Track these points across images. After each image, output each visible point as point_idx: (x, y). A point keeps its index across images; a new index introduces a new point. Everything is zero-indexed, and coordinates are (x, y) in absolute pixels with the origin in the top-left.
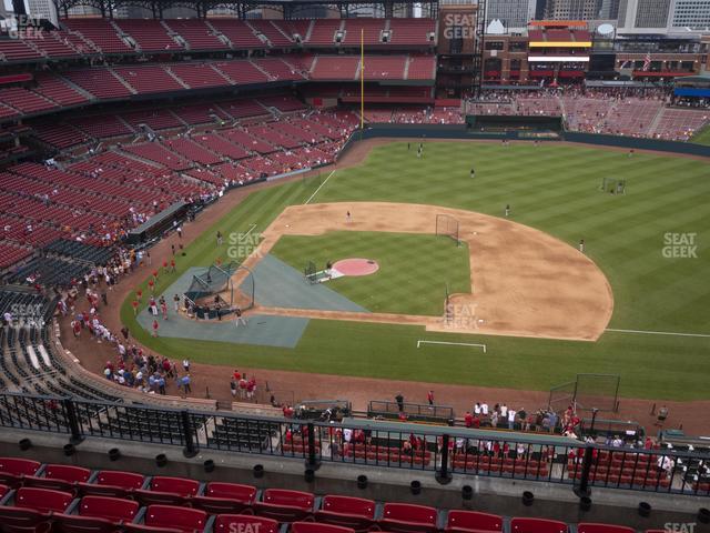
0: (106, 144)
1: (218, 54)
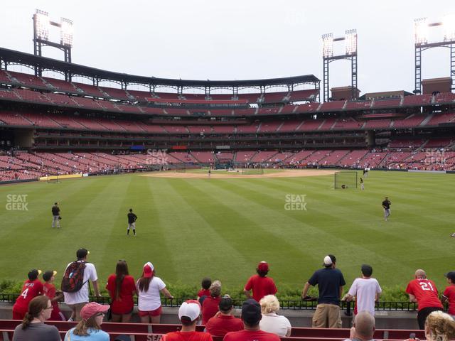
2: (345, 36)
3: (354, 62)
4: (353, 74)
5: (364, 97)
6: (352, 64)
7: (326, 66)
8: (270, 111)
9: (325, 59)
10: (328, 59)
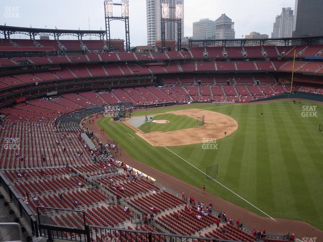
0: (182, 85)
1: (242, 59)
2: (123, 3)
3: (127, 24)
4: (126, 32)
5: (135, 49)
6: (126, 25)
7: (107, 23)
8: (79, 58)
9: (106, 18)
10: (108, 18)
